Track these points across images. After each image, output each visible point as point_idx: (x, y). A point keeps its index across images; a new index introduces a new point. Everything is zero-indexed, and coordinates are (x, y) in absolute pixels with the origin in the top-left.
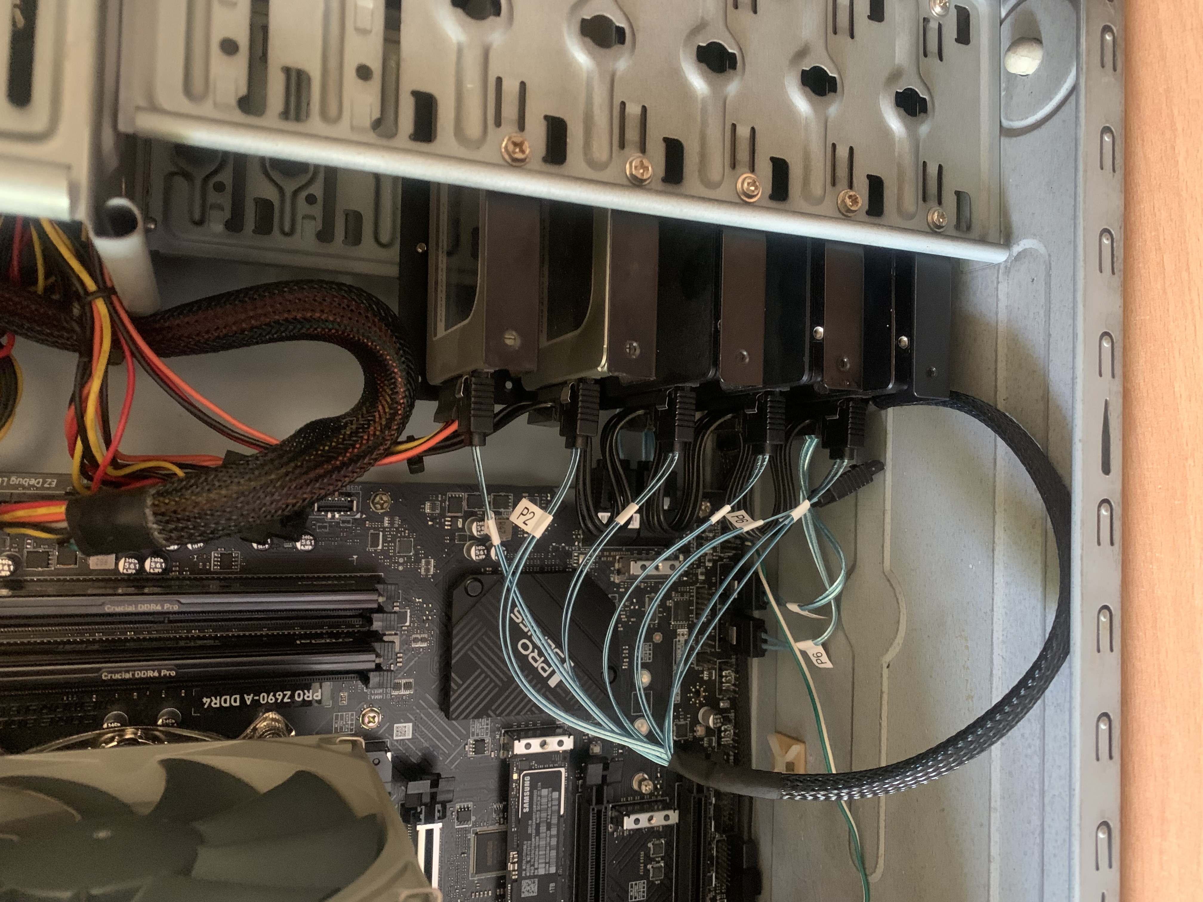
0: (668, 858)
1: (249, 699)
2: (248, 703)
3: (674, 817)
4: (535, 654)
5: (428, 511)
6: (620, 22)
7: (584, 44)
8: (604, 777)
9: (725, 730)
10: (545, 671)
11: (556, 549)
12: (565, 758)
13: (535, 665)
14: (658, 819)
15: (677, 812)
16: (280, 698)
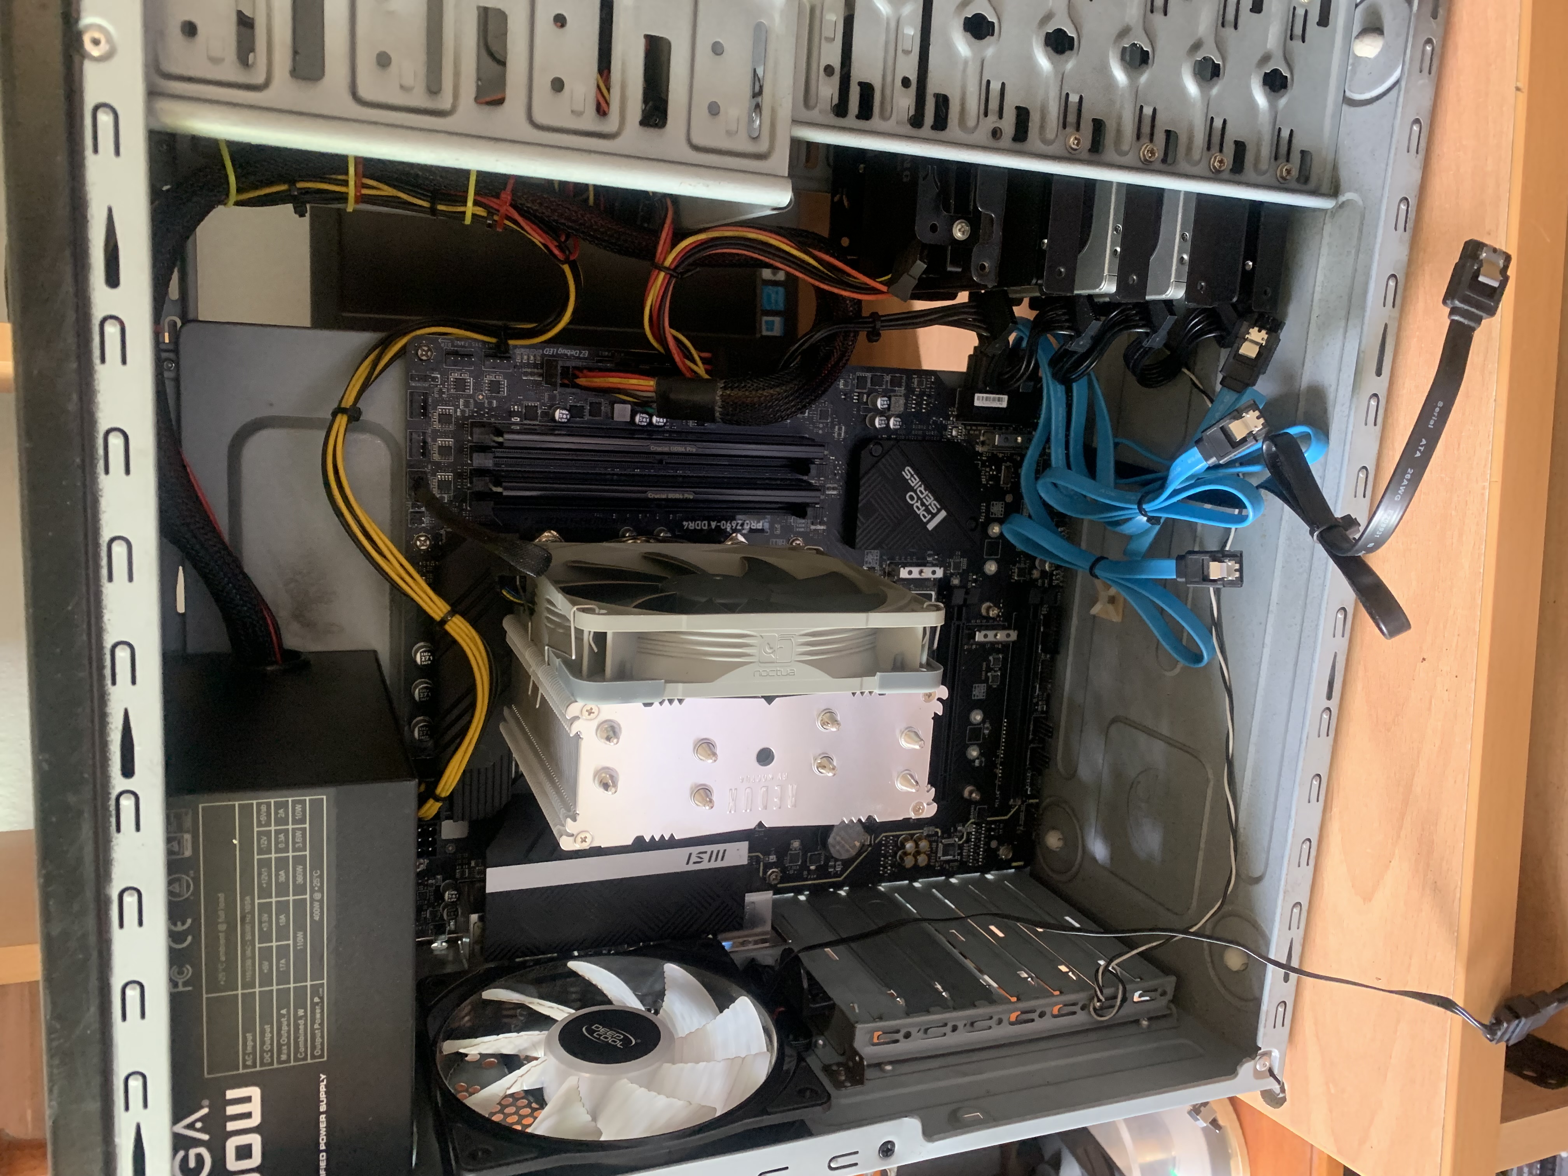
0: (1003, 669)
1: (713, 524)
2: (713, 527)
3: (1014, 635)
4: (919, 504)
5: (841, 387)
6: (1071, 33)
7: (1046, 51)
8: (965, 600)
9: (1057, 574)
10: (925, 517)
11: (934, 422)
12: (934, 585)
13: (918, 512)
14: (1001, 636)
15: (1016, 632)
16: (734, 526)
